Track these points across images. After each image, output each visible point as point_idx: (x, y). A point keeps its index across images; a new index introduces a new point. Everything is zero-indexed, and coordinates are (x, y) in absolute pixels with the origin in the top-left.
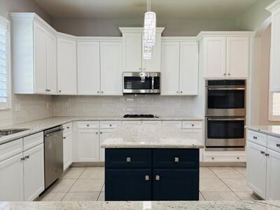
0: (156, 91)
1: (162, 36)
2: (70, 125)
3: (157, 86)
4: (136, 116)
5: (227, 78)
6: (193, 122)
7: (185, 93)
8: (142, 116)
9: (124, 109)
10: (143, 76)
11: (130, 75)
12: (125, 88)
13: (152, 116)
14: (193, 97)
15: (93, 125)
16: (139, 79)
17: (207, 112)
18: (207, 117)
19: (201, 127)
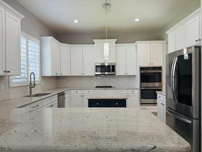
0: (113, 73)
1: (116, 43)
2: (67, 92)
3: (114, 70)
4: (102, 87)
5: (151, 66)
6: (133, 90)
7: (129, 74)
8: (105, 87)
9: (96, 83)
10: (107, 64)
11: (100, 65)
12: (96, 72)
13: (111, 87)
14: (134, 76)
15: (80, 92)
16: (105, 66)
17: (140, 85)
18: (141, 87)
19: (137, 93)
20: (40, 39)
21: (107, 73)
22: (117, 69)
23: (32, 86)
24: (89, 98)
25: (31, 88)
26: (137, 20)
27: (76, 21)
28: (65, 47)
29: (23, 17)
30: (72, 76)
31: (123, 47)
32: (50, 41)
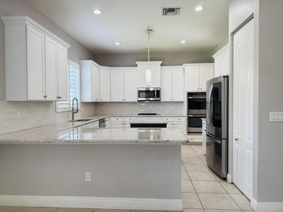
0: (157, 99)
1: (161, 65)
2: (108, 119)
3: (158, 95)
4: (146, 114)
5: (200, 91)
6: (180, 118)
7: (176, 100)
8: (149, 114)
9: (139, 110)
10: (151, 89)
11: (144, 89)
12: (139, 97)
13: (155, 114)
14: (182, 102)
15: (121, 119)
16: (149, 91)
17: (188, 112)
18: (188, 114)
19: (184, 121)
20: (80, 63)
21: (151, 99)
22: (162, 94)
23: (74, 112)
24: (132, 122)
25: (73, 113)
26: (183, 42)
27: (117, 44)
28: (105, 70)
29: (69, 46)
30: (112, 103)
31: (169, 70)
32: (90, 65)
